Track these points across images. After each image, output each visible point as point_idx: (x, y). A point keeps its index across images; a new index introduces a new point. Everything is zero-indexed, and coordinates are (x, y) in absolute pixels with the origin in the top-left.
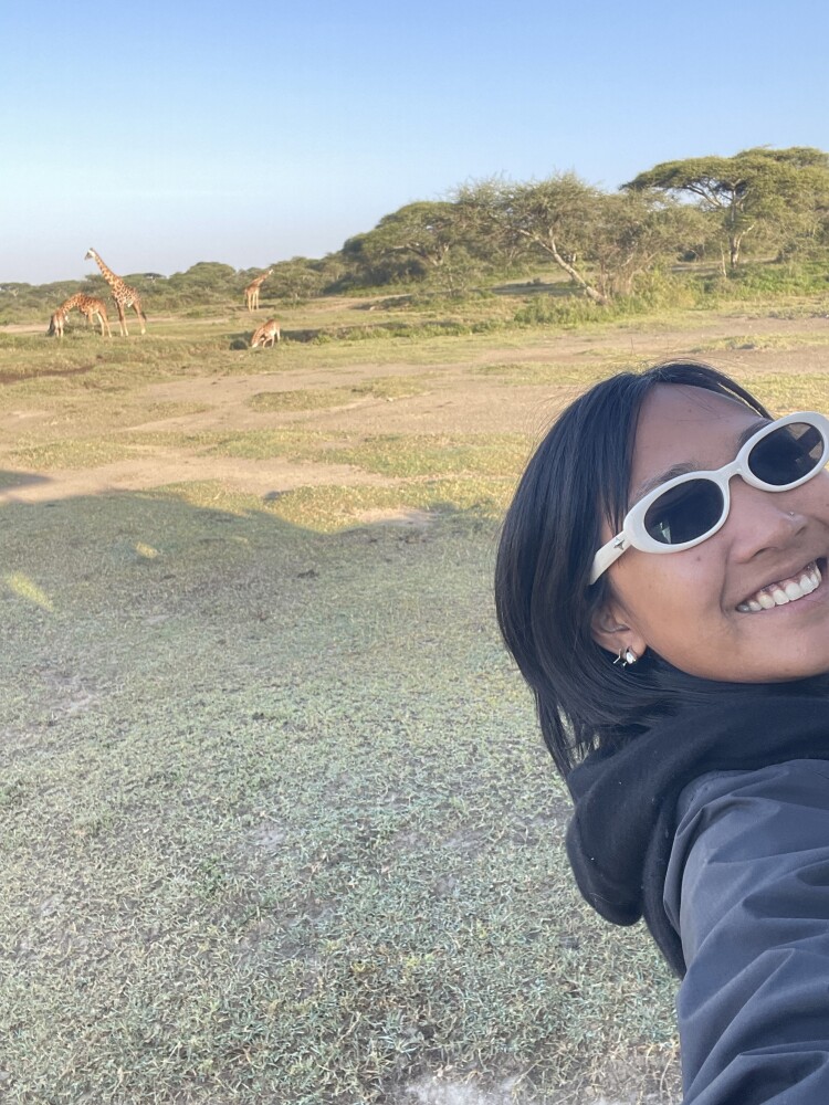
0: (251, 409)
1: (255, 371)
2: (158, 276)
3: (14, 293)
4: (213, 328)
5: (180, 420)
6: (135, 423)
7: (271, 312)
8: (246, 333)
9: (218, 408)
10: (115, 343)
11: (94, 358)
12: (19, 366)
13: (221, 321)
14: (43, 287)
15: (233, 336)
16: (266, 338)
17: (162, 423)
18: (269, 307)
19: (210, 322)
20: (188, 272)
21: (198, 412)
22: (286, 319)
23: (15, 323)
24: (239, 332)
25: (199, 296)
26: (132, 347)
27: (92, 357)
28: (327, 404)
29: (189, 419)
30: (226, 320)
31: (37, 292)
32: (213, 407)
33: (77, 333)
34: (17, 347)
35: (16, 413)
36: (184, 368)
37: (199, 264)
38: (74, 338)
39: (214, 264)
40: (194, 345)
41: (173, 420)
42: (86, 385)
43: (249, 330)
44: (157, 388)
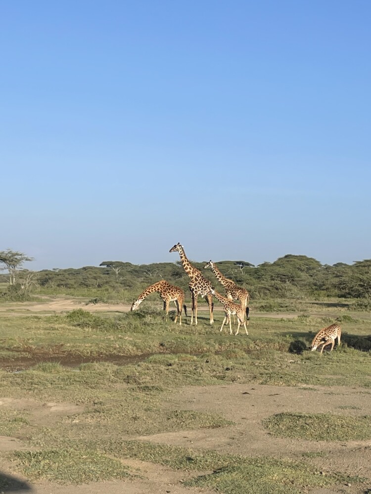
0: (266, 431)
1: (293, 383)
2: (248, 264)
3: (117, 271)
4: (280, 324)
5: (190, 434)
6: (148, 432)
7: (343, 311)
8: (310, 332)
9: (234, 424)
10: (181, 332)
11: (157, 345)
12: (86, 348)
13: (291, 316)
14: (143, 267)
15: (295, 335)
16: (326, 341)
17: (172, 435)
18: (343, 306)
19: (280, 316)
20: (275, 264)
21: (213, 427)
22: (356, 321)
23: (104, 302)
24: (302, 331)
25: (277, 289)
26: (196, 337)
27: (155, 344)
28: (346, 437)
29: (200, 434)
30: (294, 316)
31: (136, 271)
32: (230, 423)
33: (148, 319)
34: (93, 328)
35: (49, 404)
36: (227, 369)
37: (286, 257)
38: (145, 324)
39: (302, 258)
40: (254, 340)
41: (185, 433)
42: (127, 380)
43: (313, 330)
44: (190, 391)
